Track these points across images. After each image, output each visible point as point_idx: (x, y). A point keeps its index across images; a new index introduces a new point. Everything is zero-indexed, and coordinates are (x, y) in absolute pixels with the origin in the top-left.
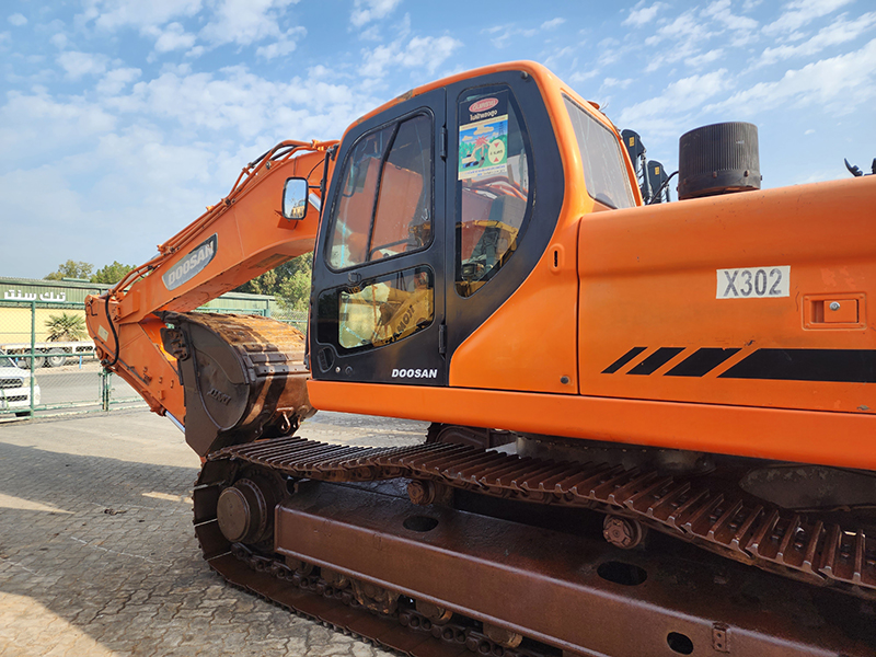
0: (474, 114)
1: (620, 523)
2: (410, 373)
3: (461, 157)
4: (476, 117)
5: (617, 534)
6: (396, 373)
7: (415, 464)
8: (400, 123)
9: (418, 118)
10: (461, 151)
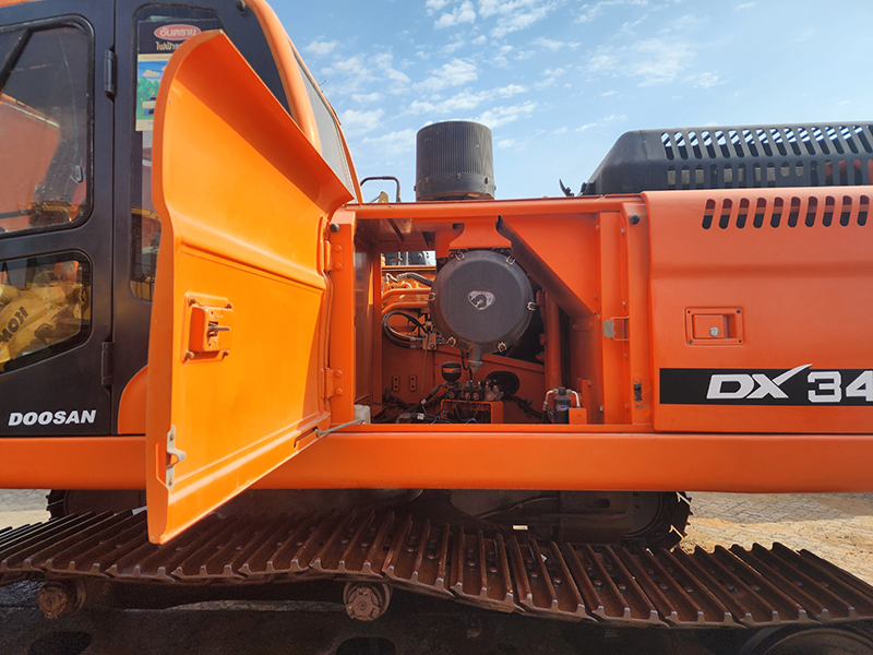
0: (162, 41)
1: (367, 591)
2: (45, 418)
3: (139, 99)
4: (165, 47)
5: (363, 606)
6: (15, 419)
7: (55, 564)
8: (31, 31)
9: (66, 30)
10: (139, 90)
